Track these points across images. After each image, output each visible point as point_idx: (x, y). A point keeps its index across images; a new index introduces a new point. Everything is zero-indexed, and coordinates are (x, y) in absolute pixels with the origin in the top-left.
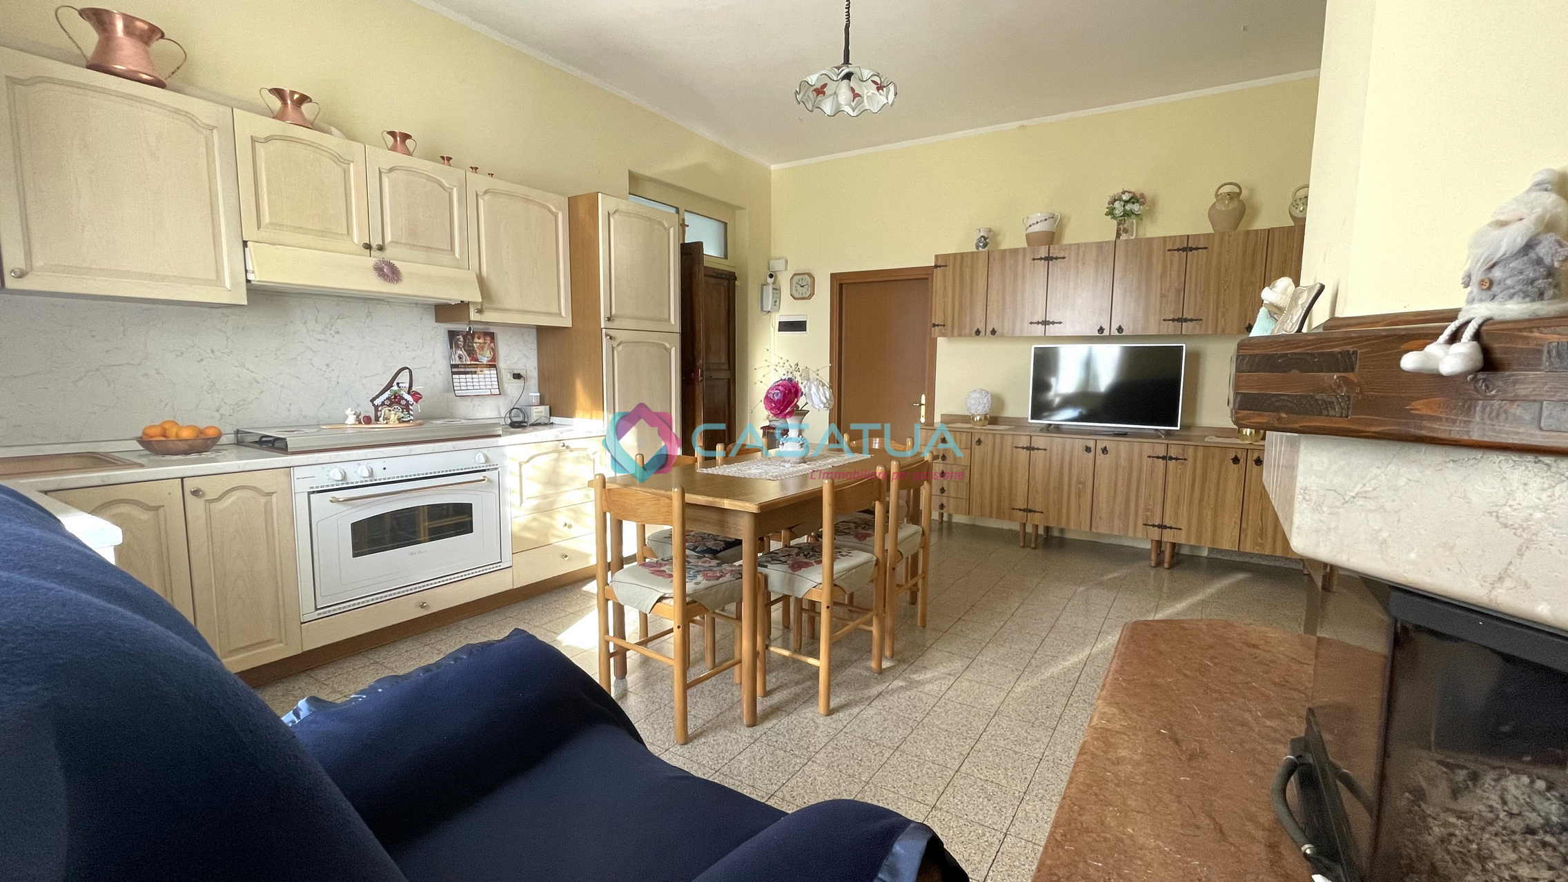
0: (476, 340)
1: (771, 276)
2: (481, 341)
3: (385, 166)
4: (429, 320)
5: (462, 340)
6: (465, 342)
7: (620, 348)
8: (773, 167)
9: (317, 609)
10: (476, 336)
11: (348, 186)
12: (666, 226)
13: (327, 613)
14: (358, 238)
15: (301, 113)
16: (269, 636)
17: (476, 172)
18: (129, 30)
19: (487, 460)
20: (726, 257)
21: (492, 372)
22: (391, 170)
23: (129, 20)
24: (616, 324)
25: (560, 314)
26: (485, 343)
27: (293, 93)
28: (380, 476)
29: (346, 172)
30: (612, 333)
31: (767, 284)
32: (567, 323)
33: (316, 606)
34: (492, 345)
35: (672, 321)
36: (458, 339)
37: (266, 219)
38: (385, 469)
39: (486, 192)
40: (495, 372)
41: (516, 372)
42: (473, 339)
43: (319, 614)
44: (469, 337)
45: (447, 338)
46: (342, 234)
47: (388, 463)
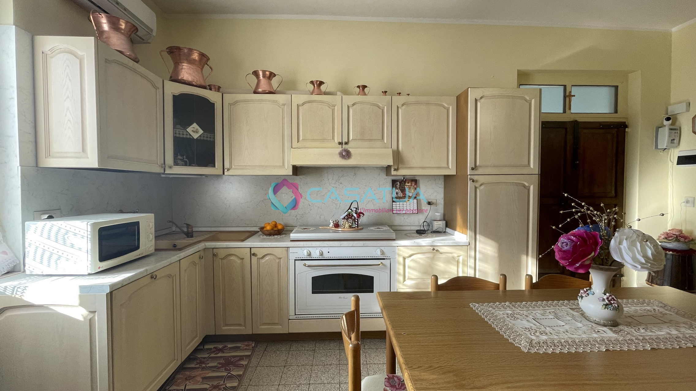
0: (407, 184)
1: (668, 119)
2: (409, 184)
3: (350, 104)
4: (383, 175)
5: (399, 184)
6: (400, 185)
7: (482, 187)
8: (674, 30)
9: (295, 315)
10: (407, 182)
11: (334, 117)
12: (528, 98)
13: (299, 318)
14: (337, 139)
15: (320, 89)
16: (277, 322)
17: (400, 95)
18: (264, 76)
19: (383, 253)
20: (616, 111)
21: (414, 201)
22: (353, 105)
23: (264, 72)
24: (480, 171)
25: (448, 167)
26: (411, 185)
27: (317, 81)
28: (326, 256)
29: (333, 111)
30: (475, 178)
31: (663, 126)
32: (453, 172)
33: (295, 313)
34: (415, 186)
35: (532, 166)
36: (397, 184)
37: (301, 138)
38: (329, 252)
39: (403, 105)
40: (416, 201)
41: (430, 201)
42: (405, 184)
43: (296, 317)
44: (403, 182)
45: (391, 184)
46: (330, 139)
47: (330, 250)
